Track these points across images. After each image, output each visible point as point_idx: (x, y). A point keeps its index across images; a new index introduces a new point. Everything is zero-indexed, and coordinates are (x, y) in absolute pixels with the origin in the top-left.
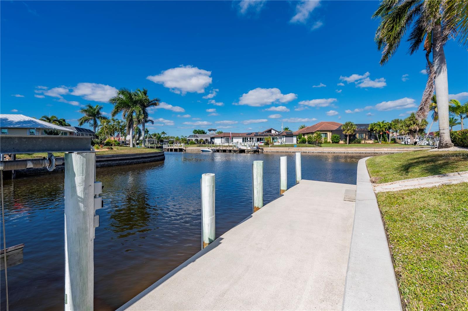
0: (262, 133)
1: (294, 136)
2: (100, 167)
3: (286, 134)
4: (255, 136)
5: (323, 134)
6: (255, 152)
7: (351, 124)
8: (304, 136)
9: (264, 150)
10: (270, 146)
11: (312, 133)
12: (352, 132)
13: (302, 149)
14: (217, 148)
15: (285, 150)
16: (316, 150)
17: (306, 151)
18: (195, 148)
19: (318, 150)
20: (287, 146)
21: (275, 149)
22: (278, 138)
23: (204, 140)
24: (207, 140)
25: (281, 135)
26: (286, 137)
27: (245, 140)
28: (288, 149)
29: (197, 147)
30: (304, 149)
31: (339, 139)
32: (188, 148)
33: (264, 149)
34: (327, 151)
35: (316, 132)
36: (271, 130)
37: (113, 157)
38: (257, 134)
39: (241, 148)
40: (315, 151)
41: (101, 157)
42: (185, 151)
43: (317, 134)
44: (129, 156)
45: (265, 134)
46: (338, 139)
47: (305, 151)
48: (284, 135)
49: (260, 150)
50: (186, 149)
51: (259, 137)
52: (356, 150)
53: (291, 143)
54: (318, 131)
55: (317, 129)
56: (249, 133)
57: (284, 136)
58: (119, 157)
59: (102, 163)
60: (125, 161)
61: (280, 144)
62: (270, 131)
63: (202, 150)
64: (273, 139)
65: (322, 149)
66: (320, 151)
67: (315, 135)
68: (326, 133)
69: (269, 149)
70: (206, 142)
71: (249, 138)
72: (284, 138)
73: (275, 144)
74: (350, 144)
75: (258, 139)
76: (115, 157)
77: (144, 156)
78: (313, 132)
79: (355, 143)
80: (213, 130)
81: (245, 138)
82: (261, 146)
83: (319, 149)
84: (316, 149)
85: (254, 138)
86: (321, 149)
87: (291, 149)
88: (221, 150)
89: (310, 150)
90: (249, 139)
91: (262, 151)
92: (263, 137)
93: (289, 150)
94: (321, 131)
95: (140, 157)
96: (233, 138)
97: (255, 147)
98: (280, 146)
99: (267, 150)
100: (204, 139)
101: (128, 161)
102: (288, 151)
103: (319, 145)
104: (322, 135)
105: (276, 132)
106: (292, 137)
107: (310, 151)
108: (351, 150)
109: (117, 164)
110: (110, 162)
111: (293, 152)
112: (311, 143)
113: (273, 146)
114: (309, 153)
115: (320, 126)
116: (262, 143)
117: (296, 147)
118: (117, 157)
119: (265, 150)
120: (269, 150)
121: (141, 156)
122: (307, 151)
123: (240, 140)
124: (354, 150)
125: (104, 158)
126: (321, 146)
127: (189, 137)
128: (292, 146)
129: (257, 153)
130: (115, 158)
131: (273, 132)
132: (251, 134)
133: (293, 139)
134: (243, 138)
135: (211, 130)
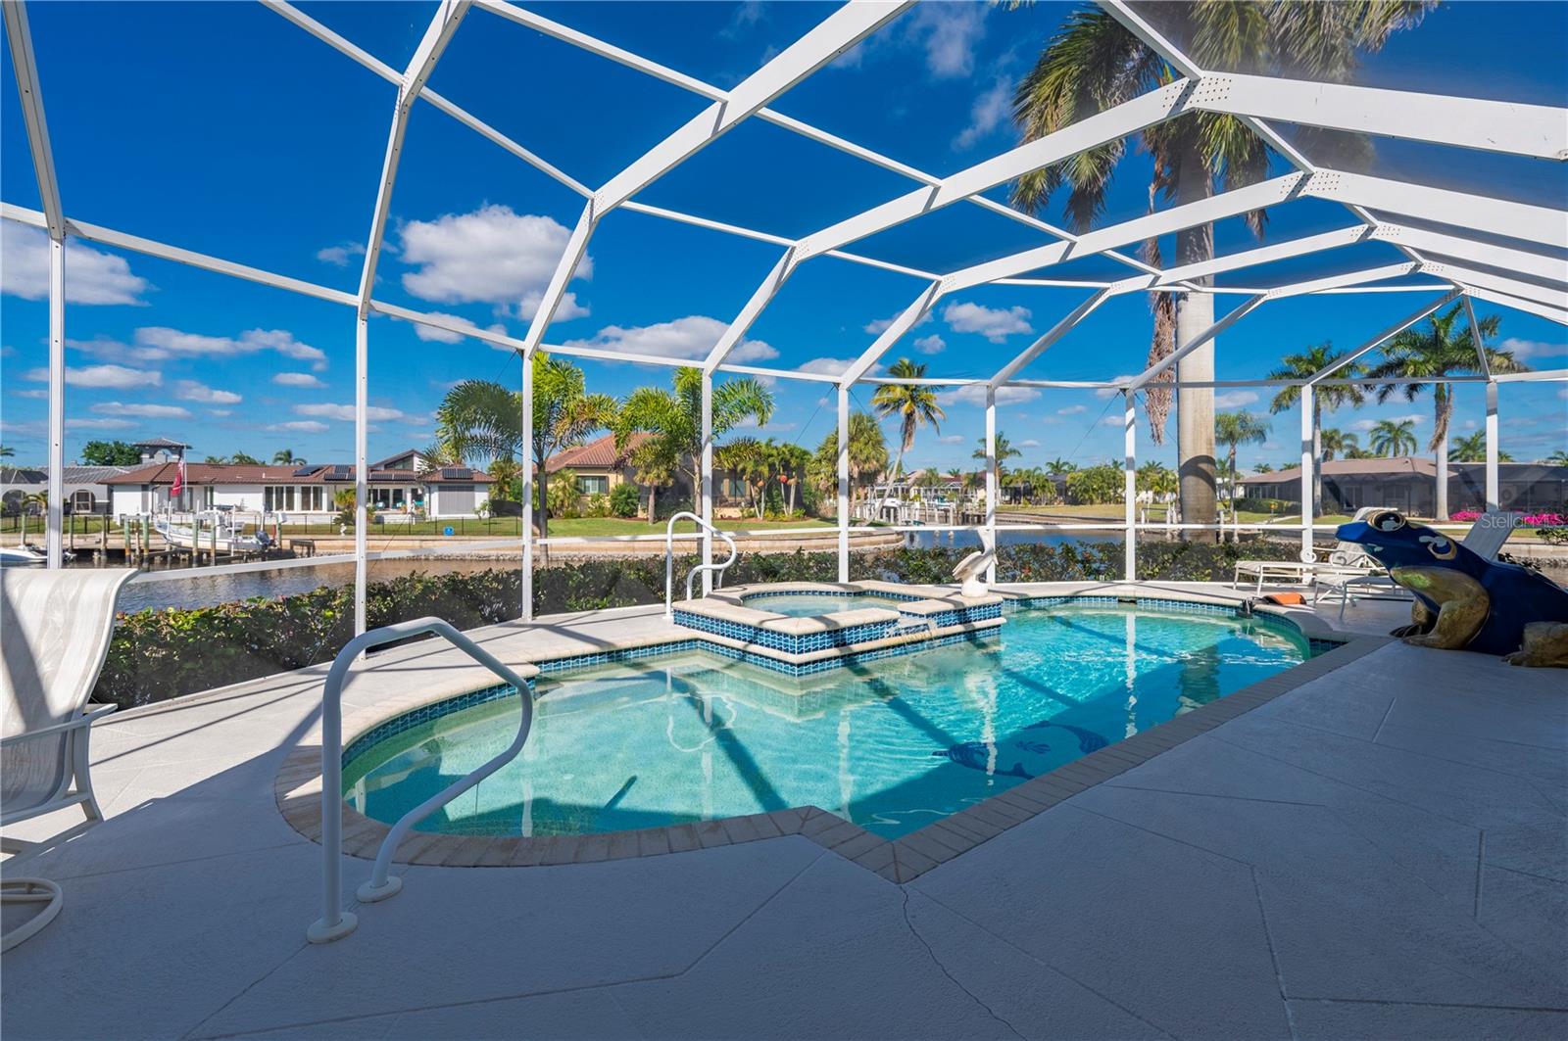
1: (476, 487)
3: (443, 480)
4: (329, 480)
5: (594, 478)
9: (318, 551)
10: (342, 530)
17: (487, 552)
20: (418, 533)
26: (441, 489)
27: (278, 497)
28: (417, 543)
30: (483, 544)
31: (635, 501)
33: (316, 543)
34: (565, 553)
35: (563, 473)
36: (412, 456)
38: (340, 475)
45: (384, 472)
46: (632, 503)
47: (483, 553)
48: (431, 482)
54: (568, 468)
56: (305, 468)
57: (435, 487)
62: (406, 459)
68: (604, 478)
69: (341, 543)
70: (77, 509)
71: (298, 488)
74: (660, 523)
80: (170, 447)
82: (310, 530)
85: (324, 487)
87: (431, 544)
88: (106, 551)
89: (503, 549)
90: (297, 497)
93: (423, 547)
94: (577, 468)
96: (210, 491)
102: (419, 552)
104: (589, 483)
106: (471, 489)
107: (502, 552)
114: (498, 560)
117: (450, 534)
120: (339, 548)
123: (254, 501)
128: (436, 533)
131: (418, 465)
132: (312, 473)
133: (473, 498)
134: (268, 491)
135: (153, 449)
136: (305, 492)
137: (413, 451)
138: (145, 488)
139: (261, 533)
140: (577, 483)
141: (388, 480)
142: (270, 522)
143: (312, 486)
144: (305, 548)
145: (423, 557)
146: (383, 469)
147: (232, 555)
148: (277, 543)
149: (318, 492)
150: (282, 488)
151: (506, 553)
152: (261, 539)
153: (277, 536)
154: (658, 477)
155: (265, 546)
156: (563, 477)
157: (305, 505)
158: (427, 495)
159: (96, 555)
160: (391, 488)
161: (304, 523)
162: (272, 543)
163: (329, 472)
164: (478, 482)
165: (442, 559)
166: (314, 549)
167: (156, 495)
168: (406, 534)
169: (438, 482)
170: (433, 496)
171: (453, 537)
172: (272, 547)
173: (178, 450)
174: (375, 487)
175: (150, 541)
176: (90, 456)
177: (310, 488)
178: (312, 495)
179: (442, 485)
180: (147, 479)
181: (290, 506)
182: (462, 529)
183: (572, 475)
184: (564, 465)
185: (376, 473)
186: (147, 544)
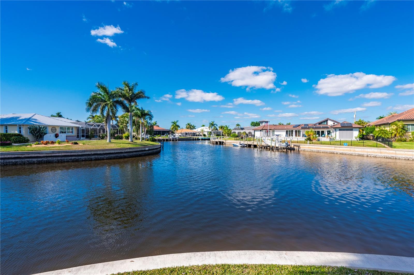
0: (313, 125)
1: (354, 129)
2: (36, 163)
3: (340, 127)
4: (302, 128)
9: (301, 148)
11: (388, 125)
13: (356, 149)
15: (329, 149)
17: (362, 153)
18: (233, 142)
19: (385, 153)
20: (333, 144)
21: (315, 147)
23: (247, 133)
24: (250, 133)
26: (340, 130)
27: (289, 133)
28: (333, 148)
29: (235, 140)
30: (360, 150)
32: (227, 141)
34: (404, 156)
35: (395, 123)
36: (327, 120)
37: (53, 153)
38: (305, 127)
39: (269, 144)
40: (380, 154)
41: (38, 153)
42: (225, 144)
44: (75, 152)
45: (318, 126)
47: (360, 153)
48: (336, 128)
49: (295, 148)
50: (225, 142)
53: (350, 139)
54: (399, 121)
58: (61, 153)
59: (39, 159)
60: (70, 158)
62: (325, 121)
63: (233, 145)
65: (394, 152)
66: (390, 155)
67: (393, 127)
69: (308, 146)
70: (250, 135)
71: (294, 131)
76: (57, 153)
77: (98, 152)
78: (390, 122)
80: (265, 122)
83: (388, 151)
84: (382, 151)
85: (301, 130)
86: (391, 152)
87: (338, 148)
89: (369, 152)
90: (294, 133)
91: (298, 149)
93: (335, 149)
94: (404, 121)
95: (91, 154)
96: (274, 131)
99: (305, 148)
101: (73, 158)
102: (334, 151)
104: (410, 127)
105: (334, 123)
106: (352, 130)
107: (370, 154)
109: (57, 160)
110: (50, 158)
111: (341, 154)
113: (316, 143)
117: (345, 145)
118: (59, 153)
119: (303, 147)
120: (307, 148)
121: (93, 153)
122: (365, 154)
123: (283, 134)
125: (42, 154)
126: (391, 146)
127: (233, 130)
128: (340, 145)
130: (57, 155)
131: (330, 123)
132: (298, 126)
133: (352, 133)
134: (287, 131)
135: (262, 122)
136: (296, 131)
137: (328, 119)
138: (261, 131)
139: (286, 142)
140: (403, 127)
141: (320, 128)
142: (288, 139)
143: (298, 130)
144: (298, 147)
145: (335, 153)
146: (318, 125)
147: (279, 148)
148: (290, 145)
149: (299, 132)
150: (290, 131)
151: (372, 154)
152: (286, 144)
153: (290, 144)
155: (287, 146)
156: (396, 125)
157: (296, 135)
158: (335, 132)
159: (252, 146)
160: (320, 130)
161: (297, 140)
162: (289, 145)
163: (302, 126)
164: (354, 128)
165: (343, 154)
166: (300, 148)
167: (263, 132)
168: (329, 145)
169: (339, 128)
170: (337, 132)
171: (347, 147)
172: (289, 147)
173: (267, 122)
174: (316, 130)
175: (262, 143)
176: (251, 125)
177: (297, 130)
178: (298, 132)
179: (340, 129)
180: (261, 129)
181: (292, 136)
182: (351, 144)
183: (400, 124)
184: (396, 120)
185: (316, 126)
186: (261, 144)
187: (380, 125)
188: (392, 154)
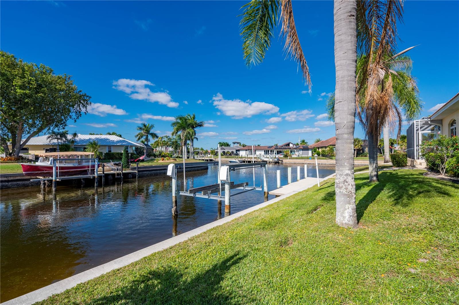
3: (303, 148)
4: (275, 149)
6: (276, 163)
7: (358, 140)
8: (319, 149)
9: (283, 162)
10: (288, 158)
11: (326, 147)
12: (360, 146)
14: (243, 159)
15: (302, 161)
16: (328, 162)
18: (223, 159)
19: (330, 162)
20: (303, 159)
21: (293, 160)
22: (296, 151)
24: (232, 152)
25: (298, 148)
26: (302, 150)
27: (266, 152)
29: (225, 158)
30: (318, 161)
33: (283, 160)
35: (329, 146)
39: (264, 160)
43: (330, 148)
45: (284, 147)
49: (280, 162)
51: (279, 150)
52: (361, 163)
53: (307, 156)
54: (331, 145)
55: (330, 144)
56: (270, 146)
57: (301, 150)
61: (297, 156)
62: (288, 145)
63: (230, 161)
64: (291, 152)
66: (332, 163)
67: (328, 149)
69: (288, 160)
70: (232, 154)
71: (270, 150)
72: (301, 152)
73: (293, 156)
74: (357, 157)
75: (278, 151)
79: (362, 156)
80: (238, 143)
81: (267, 151)
82: (281, 158)
83: (331, 161)
86: (332, 161)
87: (306, 161)
88: (246, 161)
89: (323, 162)
90: (270, 152)
92: (282, 150)
96: (256, 151)
97: (276, 159)
98: (298, 159)
100: (230, 151)
102: (304, 162)
103: (331, 157)
104: (334, 149)
105: (293, 146)
106: (308, 150)
108: (357, 163)
112: (324, 155)
113: (291, 158)
114: (322, 164)
115: (332, 141)
116: (282, 155)
117: (310, 159)
123: (263, 153)
124: (360, 163)
126: (332, 159)
128: (308, 159)
129: (278, 164)
131: (291, 145)
132: (272, 147)
133: (308, 152)
134: (265, 151)
136: (271, 151)
137: (288, 143)
138: (246, 150)
154: (358, 147)
163: (274, 147)
164: (310, 149)
165: (309, 164)
175: (259, 160)
187: (322, 147)
188: (333, 162)
